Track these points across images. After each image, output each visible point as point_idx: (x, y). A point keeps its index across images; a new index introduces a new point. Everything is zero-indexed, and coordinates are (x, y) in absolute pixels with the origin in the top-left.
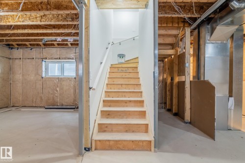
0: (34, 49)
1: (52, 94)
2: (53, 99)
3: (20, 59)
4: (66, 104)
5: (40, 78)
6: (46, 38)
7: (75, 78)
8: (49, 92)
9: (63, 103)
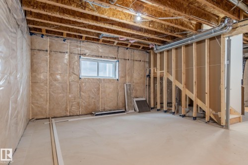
0: (68, 41)
1: (93, 98)
2: (95, 104)
3: (47, 51)
4: (108, 108)
5: (77, 79)
6: (105, 34)
7: (118, 80)
8: (90, 96)
9: (106, 108)
